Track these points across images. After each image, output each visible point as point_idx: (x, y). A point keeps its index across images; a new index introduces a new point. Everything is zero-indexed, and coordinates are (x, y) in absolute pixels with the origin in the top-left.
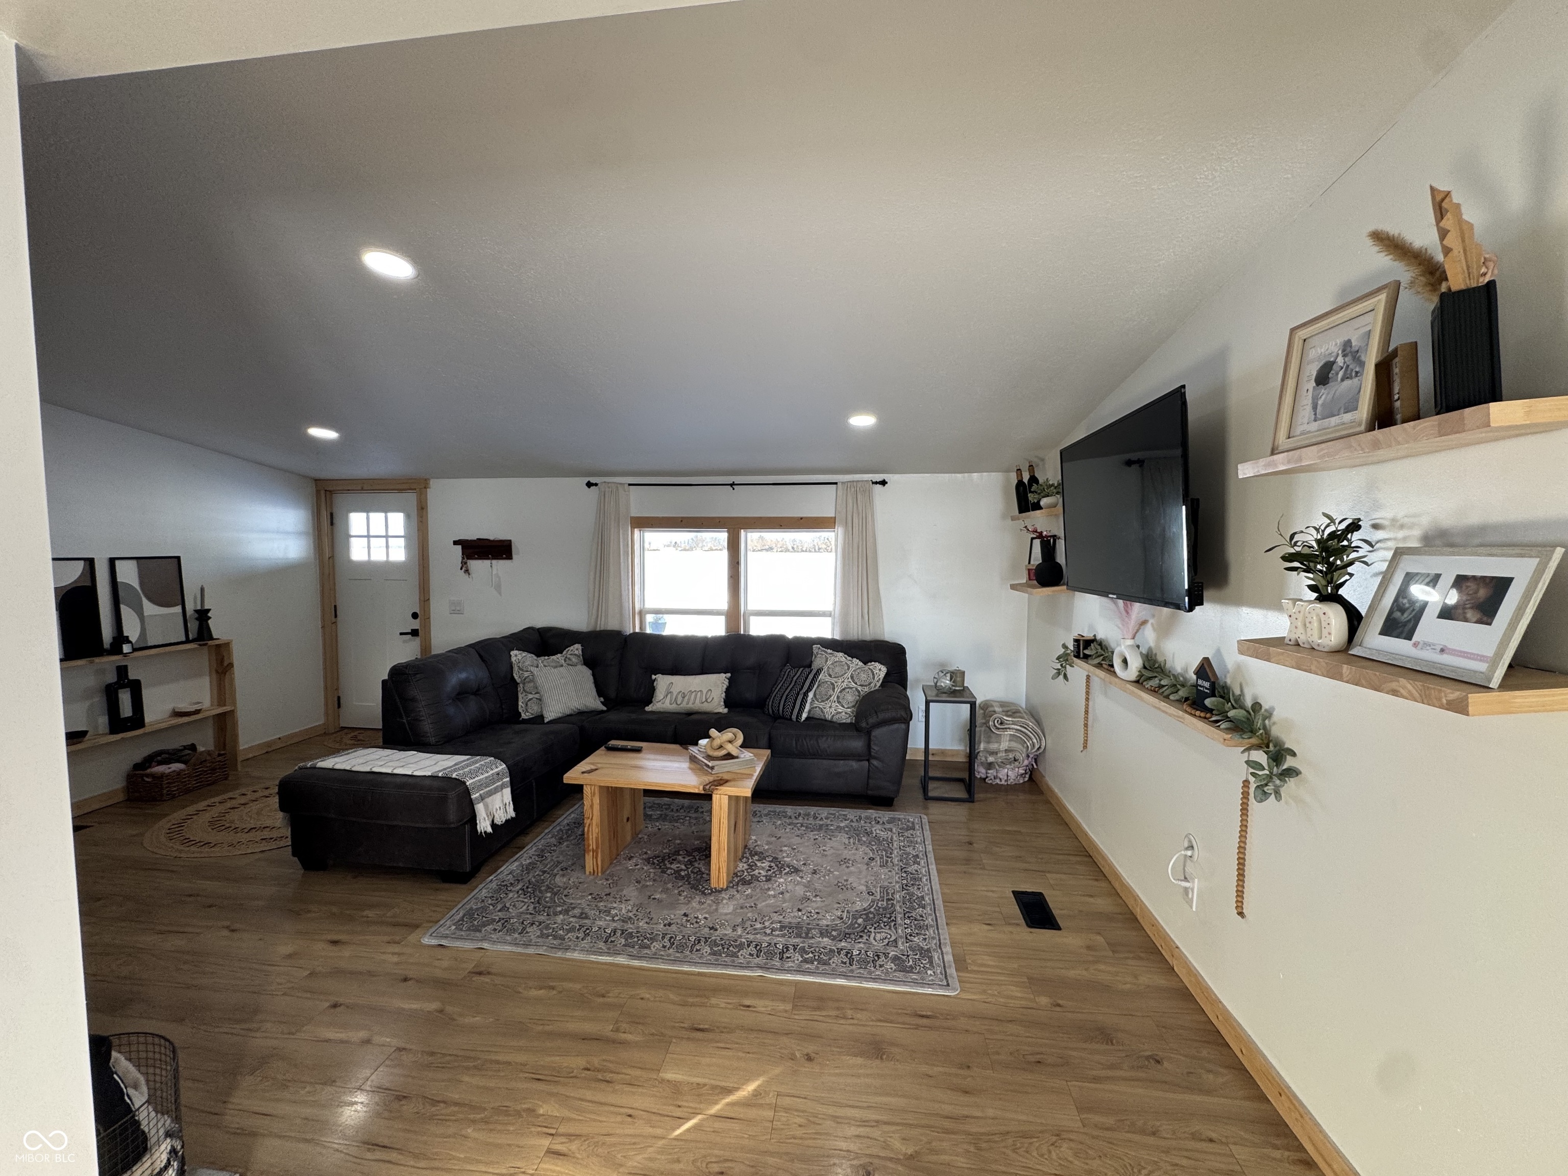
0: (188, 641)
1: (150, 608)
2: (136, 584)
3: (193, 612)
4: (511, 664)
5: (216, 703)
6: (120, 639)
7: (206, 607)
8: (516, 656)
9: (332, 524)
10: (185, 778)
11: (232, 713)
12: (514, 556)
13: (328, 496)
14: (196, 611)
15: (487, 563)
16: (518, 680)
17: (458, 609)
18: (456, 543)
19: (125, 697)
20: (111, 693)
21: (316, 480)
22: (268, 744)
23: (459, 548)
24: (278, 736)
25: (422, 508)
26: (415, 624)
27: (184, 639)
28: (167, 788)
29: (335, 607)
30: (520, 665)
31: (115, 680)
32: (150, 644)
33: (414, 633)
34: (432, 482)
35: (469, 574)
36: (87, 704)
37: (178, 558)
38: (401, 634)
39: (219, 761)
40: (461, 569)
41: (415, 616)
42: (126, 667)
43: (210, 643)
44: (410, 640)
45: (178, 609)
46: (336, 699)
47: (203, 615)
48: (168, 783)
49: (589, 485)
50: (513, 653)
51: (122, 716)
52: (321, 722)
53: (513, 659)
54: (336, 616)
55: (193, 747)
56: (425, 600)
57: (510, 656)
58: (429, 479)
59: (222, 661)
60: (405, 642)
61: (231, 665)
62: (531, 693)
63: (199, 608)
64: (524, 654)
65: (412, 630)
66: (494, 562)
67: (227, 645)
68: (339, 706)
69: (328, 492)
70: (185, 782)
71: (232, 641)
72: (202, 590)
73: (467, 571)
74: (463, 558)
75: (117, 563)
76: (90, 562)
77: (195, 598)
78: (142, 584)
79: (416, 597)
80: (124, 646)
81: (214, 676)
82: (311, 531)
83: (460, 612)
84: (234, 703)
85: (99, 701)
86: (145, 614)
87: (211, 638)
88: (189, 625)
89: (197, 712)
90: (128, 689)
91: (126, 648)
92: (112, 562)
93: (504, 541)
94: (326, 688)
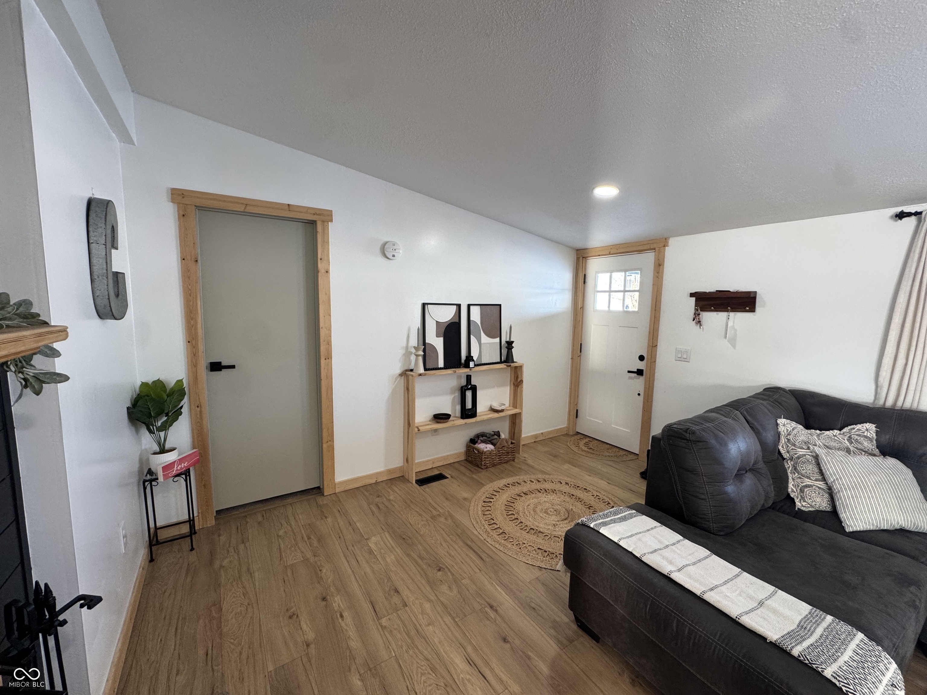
0: (501, 362)
1: (485, 339)
2: (479, 322)
3: (505, 342)
4: (779, 434)
5: (512, 405)
6: (469, 358)
7: (512, 340)
8: (784, 425)
9: (584, 282)
10: (493, 456)
11: (520, 414)
12: (758, 308)
13: (584, 261)
14: (507, 342)
15: (722, 315)
16: (786, 456)
17: (685, 357)
18: (692, 295)
19: (469, 394)
20: (463, 391)
21: (577, 250)
22: (536, 436)
23: (694, 299)
24: (541, 432)
25: (660, 265)
26: (641, 365)
27: (499, 361)
28: (484, 461)
29: (581, 344)
30: (791, 437)
31: (465, 384)
32: (483, 362)
33: (640, 372)
34: (672, 241)
35: (701, 325)
36: (453, 396)
37: (500, 305)
38: (629, 372)
39: (511, 448)
40: (694, 320)
41: (641, 358)
42: (470, 376)
43: (512, 364)
44: (635, 377)
45: (498, 340)
46: (575, 411)
47: (510, 344)
48: (485, 458)
49: (901, 216)
50: (780, 421)
51: (467, 408)
52: (565, 426)
53: (781, 429)
54: (581, 351)
55: (498, 434)
56: (653, 345)
57: (777, 425)
58: (669, 238)
59: (517, 377)
60: (630, 378)
61: (522, 381)
62: (808, 478)
63: (508, 340)
64: (794, 424)
65: (638, 370)
66: (732, 314)
67: (521, 367)
68: (577, 417)
69: (584, 259)
70: (493, 458)
71: (523, 364)
72: (511, 327)
73: (699, 322)
74: (696, 310)
75: (471, 307)
76: (459, 306)
77: (507, 332)
78: (481, 323)
79: (644, 342)
80: (471, 362)
81: (512, 386)
82: (571, 288)
83: (686, 360)
84: (521, 409)
85: (458, 394)
86: (482, 342)
87: (513, 362)
88: (502, 351)
89: (502, 411)
90: (471, 391)
91: (472, 364)
92: (469, 306)
93: (749, 293)
94: (570, 403)
